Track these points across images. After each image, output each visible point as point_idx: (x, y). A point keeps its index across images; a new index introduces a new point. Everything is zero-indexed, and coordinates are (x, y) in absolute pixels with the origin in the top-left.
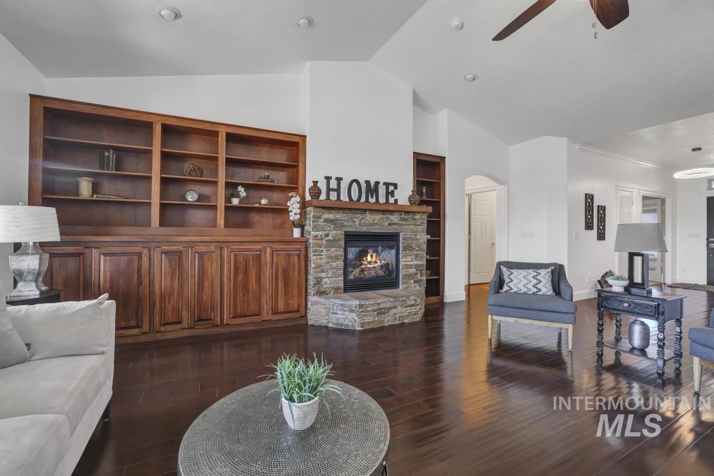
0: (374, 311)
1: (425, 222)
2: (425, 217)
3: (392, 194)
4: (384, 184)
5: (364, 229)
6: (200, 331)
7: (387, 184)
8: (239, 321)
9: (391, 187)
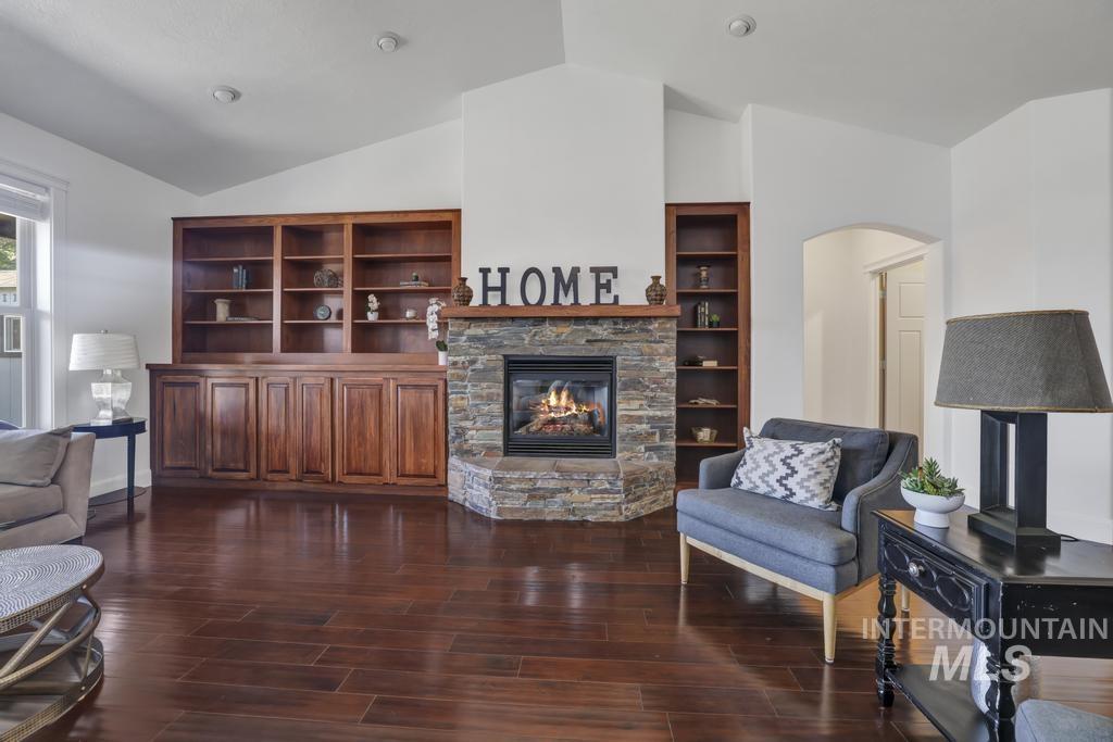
0: (523, 491)
1: (674, 334)
2: (672, 325)
3: (608, 287)
4: (593, 270)
5: (540, 351)
6: (309, 485)
7: (597, 271)
8: (355, 479)
9: (605, 276)
